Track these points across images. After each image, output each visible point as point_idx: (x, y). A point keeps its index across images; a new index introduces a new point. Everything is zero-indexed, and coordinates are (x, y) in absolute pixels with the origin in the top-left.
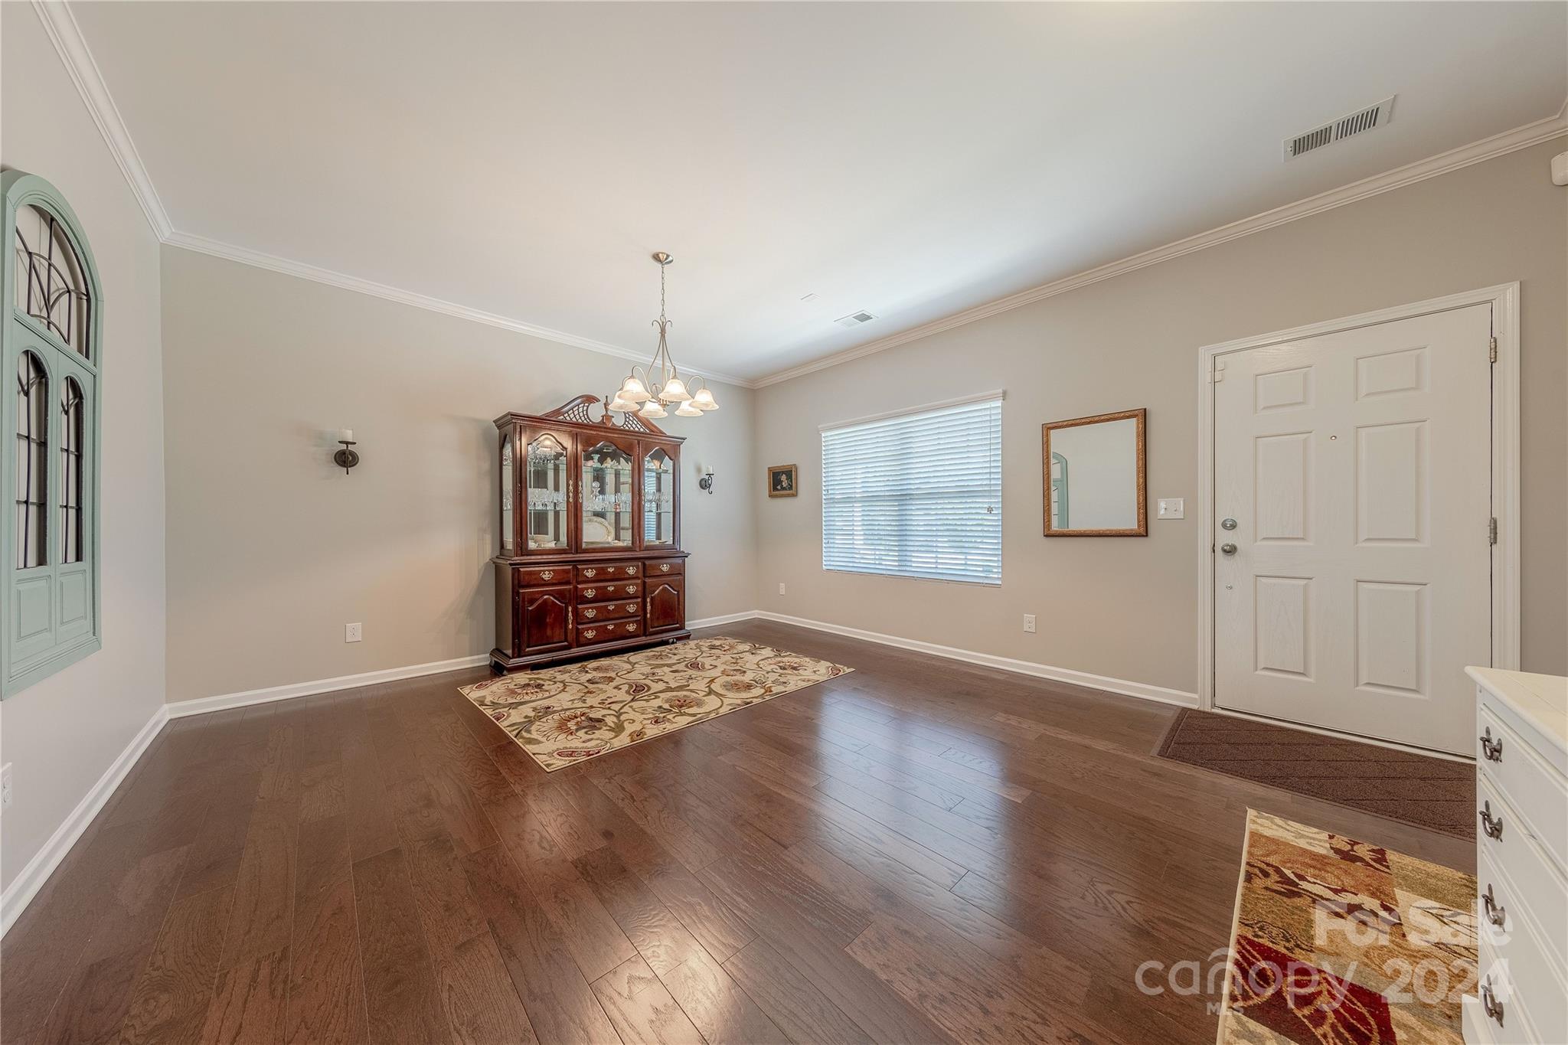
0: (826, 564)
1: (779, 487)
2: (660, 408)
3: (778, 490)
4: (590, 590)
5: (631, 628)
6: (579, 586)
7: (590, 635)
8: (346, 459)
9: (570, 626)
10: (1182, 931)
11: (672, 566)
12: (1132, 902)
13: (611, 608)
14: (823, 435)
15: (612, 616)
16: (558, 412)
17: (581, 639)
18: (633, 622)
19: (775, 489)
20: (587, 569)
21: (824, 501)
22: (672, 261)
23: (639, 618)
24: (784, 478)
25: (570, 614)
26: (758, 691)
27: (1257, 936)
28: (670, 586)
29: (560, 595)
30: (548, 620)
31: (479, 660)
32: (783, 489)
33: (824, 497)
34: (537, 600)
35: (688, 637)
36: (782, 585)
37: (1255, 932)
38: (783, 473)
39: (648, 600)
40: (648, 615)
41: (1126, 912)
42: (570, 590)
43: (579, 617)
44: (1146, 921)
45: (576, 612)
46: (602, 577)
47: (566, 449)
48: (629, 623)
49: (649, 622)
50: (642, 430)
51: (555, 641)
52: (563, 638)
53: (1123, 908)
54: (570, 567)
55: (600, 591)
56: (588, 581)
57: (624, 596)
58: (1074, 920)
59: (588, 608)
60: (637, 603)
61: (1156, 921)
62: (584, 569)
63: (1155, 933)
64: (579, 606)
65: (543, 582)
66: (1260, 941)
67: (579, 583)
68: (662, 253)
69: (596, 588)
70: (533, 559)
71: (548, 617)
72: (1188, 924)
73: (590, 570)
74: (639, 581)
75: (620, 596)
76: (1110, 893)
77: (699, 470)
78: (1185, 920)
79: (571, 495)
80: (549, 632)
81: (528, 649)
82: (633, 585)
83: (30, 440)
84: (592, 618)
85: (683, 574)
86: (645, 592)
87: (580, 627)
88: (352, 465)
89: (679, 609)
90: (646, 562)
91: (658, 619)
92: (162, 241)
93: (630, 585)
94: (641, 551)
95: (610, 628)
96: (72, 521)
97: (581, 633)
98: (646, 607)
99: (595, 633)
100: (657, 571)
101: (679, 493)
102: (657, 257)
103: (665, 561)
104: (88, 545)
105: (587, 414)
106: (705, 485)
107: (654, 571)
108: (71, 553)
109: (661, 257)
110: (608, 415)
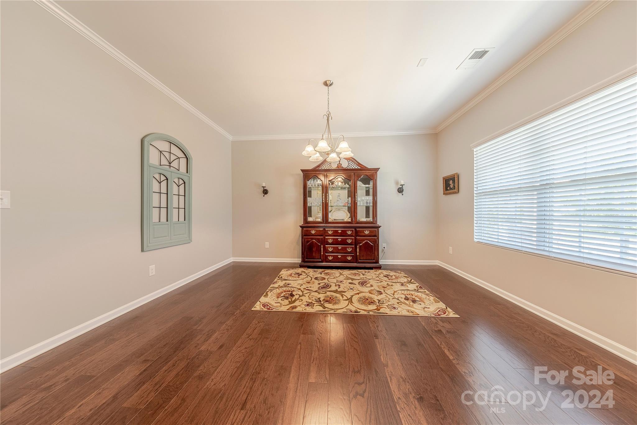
0: (476, 238)
1: (449, 188)
3: (448, 190)
4: (330, 240)
5: (349, 258)
6: (326, 237)
7: (330, 258)
8: (265, 192)
9: (322, 253)
11: (370, 231)
13: (340, 248)
14: (475, 150)
15: (340, 252)
16: (319, 166)
17: (327, 259)
18: (350, 256)
19: (447, 190)
21: (475, 195)
22: (333, 83)
23: (353, 254)
24: (451, 182)
25: (322, 248)
26: (372, 307)
28: (369, 241)
29: (318, 240)
30: (313, 250)
32: (451, 189)
33: (475, 192)
34: (310, 241)
35: (379, 268)
36: (451, 248)
38: (451, 179)
39: (358, 247)
40: (358, 254)
42: (322, 239)
43: (326, 250)
45: (324, 247)
46: (336, 234)
47: (322, 181)
48: (348, 256)
49: (358, 257)
50: (356, 168)
51: (316, 258)
52: (319, 258)
54: (322, 229)
55: (334, 240)
56: (330, 235)
57: (346, 244)
60: (352, 248)
62: (328, 230)
64: (326, 246)
65: (312, 234)
67: (327, 236)
68: (327, 81)
69: (333, 239)
70: (310, 225)
71: (314, 248)
74: (353, 238)
75: (344, 243)
77: (397, 183)
79: (323, 199)
80: (314, 254)
81: (306, 260)
82: (350, 239)
83: (160, 193)
84: (331, 251)
85: (378, 236)
86: (356, 243)
87: (326, 254)
88: (267, 194)
89: (374, 253)
90: (357, 229)
91: (363, 256)
92: (231, 140)
93: (348, 239)
94: (355, 224)
95: (339, 257)
96: (182, 211)
97: (326, 257)
98: (357, 250)
99: (332, 258)
100: (363, 234)
101: (376, 196)
102: (326, 84)
103: (367, 229)
104: (187, 217)
105: (331, 165)
106: (400, 190)
107: (361, 233)
108: (182, 218)
109: (327, 83)
110: (340, 164)
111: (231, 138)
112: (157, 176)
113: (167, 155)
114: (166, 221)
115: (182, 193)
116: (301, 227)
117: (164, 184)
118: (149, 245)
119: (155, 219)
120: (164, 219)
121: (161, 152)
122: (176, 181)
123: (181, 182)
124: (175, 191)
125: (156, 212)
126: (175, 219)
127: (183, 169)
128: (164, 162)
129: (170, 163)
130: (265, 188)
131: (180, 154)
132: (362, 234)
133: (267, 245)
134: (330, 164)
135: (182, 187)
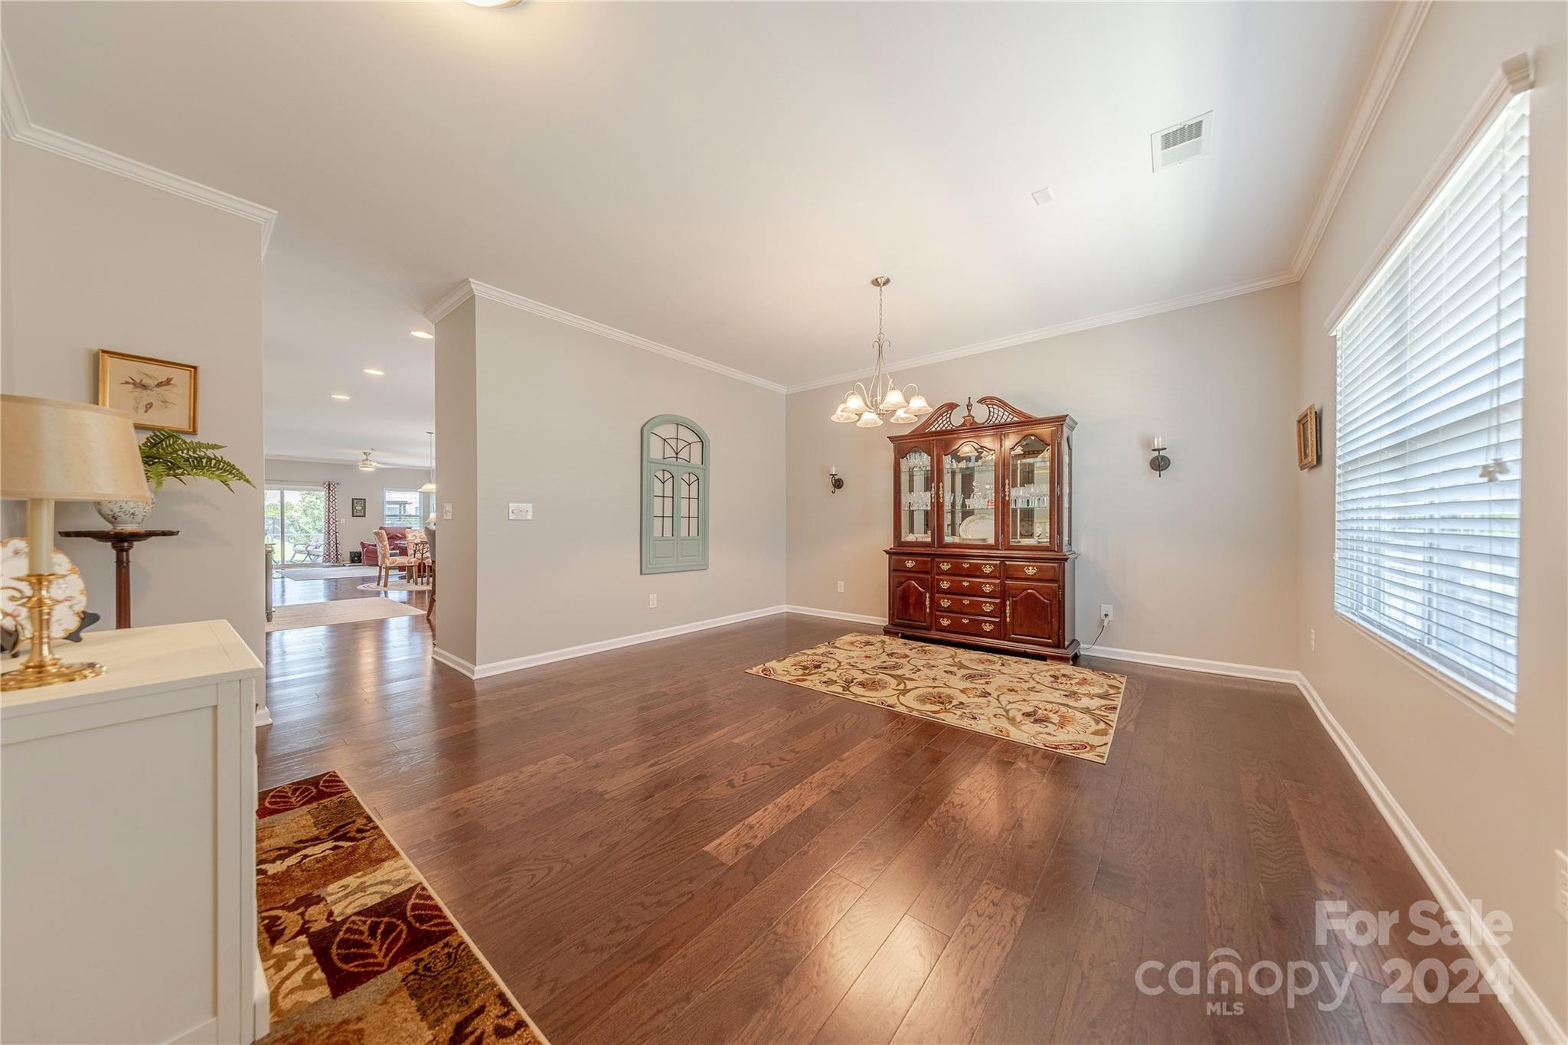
2: (876, 417)
4: (945, 582)
5: (988, 627)
6: (936, 577)
7: (945, 622)
8: (838, 484)
9: (928, 610)
10: (488, 897)
11: (1040, 569)
12: (533, 878)
13: (966, 602)
14: (1337, 335)
15: (966, 610)
16: (923, 426)
17: (938, 625)
18: (991, 622)
20: (943, 562)
22: (887, 279)
23: (997, 620)
25: (928, 600)
27: (446, 945)
28: (1038, 592)
29: (920, 582)
30: (910, 601)
31: (880, 621)
34: (903, 583)
35: (1064, 660)
37: (451, 946)
39: (1008, 603)
40: (1008, 620)
41: (526, 870)
42: (928, 579)
43: (935, 605)
44: (510, 878)
45: (932, 599)
46: (957, 572)
47: (931, 456)
48: (985, 622)
49: (1009, 627)
50: (1008, 420)
51: (917, 620)
52: (923, 619)
53: (532, 870)
54: (930, 559)
55: (955, 585)
56: (944, 573)
57: (980, 594)
58: (535, 838)
59: (944, 598)
60: (995, 603)
61: (507, 884)
62: (940, 562)
63: (498, 878)
64: (936, 595)
65: (908, 569)
66: (441, 944)
68: (878, 278)
69: (951, 581)
70: (905, 549)
71: (910, 598)
72: (491, 905)
73: (945, 564)
74: (997, 581)
75: (975, 591)
76: (550, 869)
77: (1146, 446)
78: (497, 905)
79: (934, 496)
80: (911, 611)
81: (896, 620)
82: (990, 584)
83: (664, 497)
84: (947, 608)
85: (1061, 582)
86: (1003, 594)
87: (938, 613)
88: (840, 488)
89: (1051, 622)
90: (1007, 563)
91: (1021, 626)
92: (785, 393)
93: (986, 583)
94: (1005, 550)
95: (966, 621)
96: (694, 522)
97: (937, 619)
98: (1005, 610)
99: (949, 622)
100: (1021, 573)
101: (1058, 483)
102: (876, 282)
103: (1031, 564)
104: (702, 530)
105: (950, 421)
106: (1160, 464)
107: (1017, 573)
108: (693, 533)
109: (878, 282)
110: (969, 415)
111: (784, 390)
112: (660, 474)
113: (673, 443)
114: (671, 535)
115: (694, 494)
116: (887, 552)
117: (669, 484)
118: (649, 566)
119: (657, 533)
120: (668, 533)
121: (664, 440)
122: (686, 477)
123: (693, 478)
124: (684, 492)
125: (658, 522)
126: (684, 533)
127: (696, 459)
128: (670, 453)
129: (677, 454)
130: (836, 477)
131: (691, 438)
132: (1020, 575)
133: (841, 587)
134: (948, 420)
135: (694, 486)
